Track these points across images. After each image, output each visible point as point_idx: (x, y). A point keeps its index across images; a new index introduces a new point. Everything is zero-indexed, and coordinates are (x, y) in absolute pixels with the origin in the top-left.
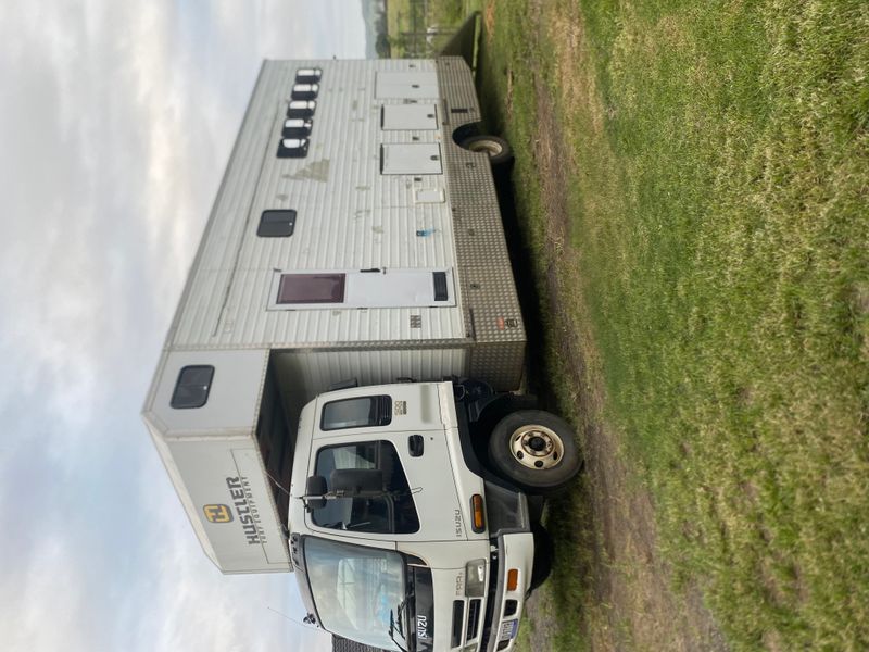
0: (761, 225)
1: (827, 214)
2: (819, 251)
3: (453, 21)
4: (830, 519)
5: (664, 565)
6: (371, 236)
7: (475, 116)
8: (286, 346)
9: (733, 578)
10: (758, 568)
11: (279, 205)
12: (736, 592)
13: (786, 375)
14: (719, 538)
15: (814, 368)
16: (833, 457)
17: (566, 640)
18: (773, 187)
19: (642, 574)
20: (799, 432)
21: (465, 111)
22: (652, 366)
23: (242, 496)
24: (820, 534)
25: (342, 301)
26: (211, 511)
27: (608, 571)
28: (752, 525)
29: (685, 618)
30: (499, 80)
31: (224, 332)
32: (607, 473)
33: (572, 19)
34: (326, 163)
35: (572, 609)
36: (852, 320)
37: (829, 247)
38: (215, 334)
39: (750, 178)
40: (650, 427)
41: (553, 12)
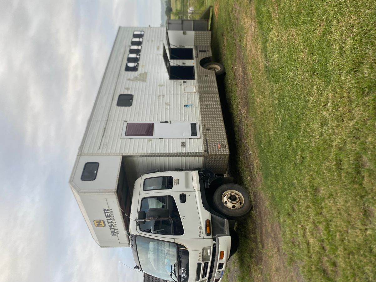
0: (326, 124)
1: (352, 126)
2: (349, 140)
3: (200, 7)
4: (350, 246)
5: (284, 254)
6: (165, 107)
7: (209, 54)
8: (129, 155)
9: (312, 264)
10: (321, 261)
11: (126, 92)
12: (312, 269)
13: (334, 186)
14: (306, 247)
15: (345, 185)
16: (351, 222)
17: (243, 278)
18: (332, 110)
19: (275, 256)
20: (338, 210)
21: (205, 51)
22: (281, 172)
23: (110, 217)
24: (345, 252)
25: (153, 135)
26: (97, 222)
27: (261, 253)
28: (320, 244)
29: (292, 276)
30: (220, 38)
31: (103, 148)
32: (262, 212)
33: (252, 19)
34: (146, 74)
35: (246, 266)
36: (360, 169)
37: (352, 139)
38: (99, 149)
39: (323, 105)
40: (280, 197)
41: (244, 14)
